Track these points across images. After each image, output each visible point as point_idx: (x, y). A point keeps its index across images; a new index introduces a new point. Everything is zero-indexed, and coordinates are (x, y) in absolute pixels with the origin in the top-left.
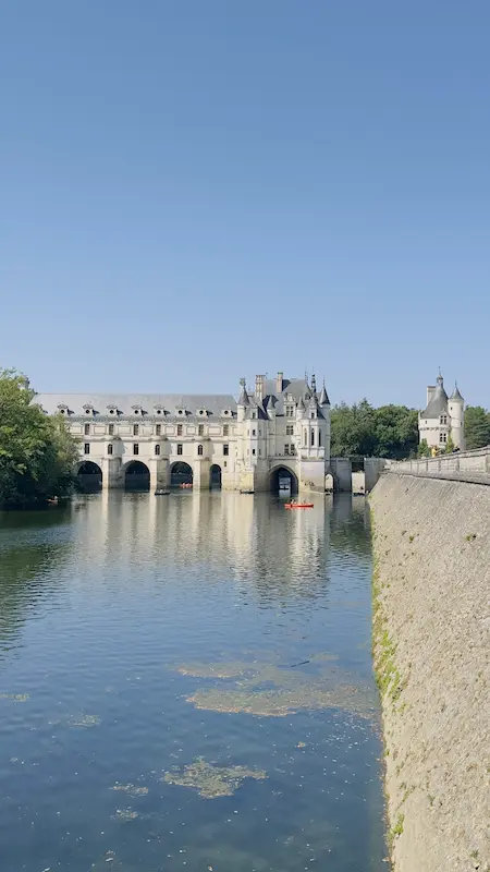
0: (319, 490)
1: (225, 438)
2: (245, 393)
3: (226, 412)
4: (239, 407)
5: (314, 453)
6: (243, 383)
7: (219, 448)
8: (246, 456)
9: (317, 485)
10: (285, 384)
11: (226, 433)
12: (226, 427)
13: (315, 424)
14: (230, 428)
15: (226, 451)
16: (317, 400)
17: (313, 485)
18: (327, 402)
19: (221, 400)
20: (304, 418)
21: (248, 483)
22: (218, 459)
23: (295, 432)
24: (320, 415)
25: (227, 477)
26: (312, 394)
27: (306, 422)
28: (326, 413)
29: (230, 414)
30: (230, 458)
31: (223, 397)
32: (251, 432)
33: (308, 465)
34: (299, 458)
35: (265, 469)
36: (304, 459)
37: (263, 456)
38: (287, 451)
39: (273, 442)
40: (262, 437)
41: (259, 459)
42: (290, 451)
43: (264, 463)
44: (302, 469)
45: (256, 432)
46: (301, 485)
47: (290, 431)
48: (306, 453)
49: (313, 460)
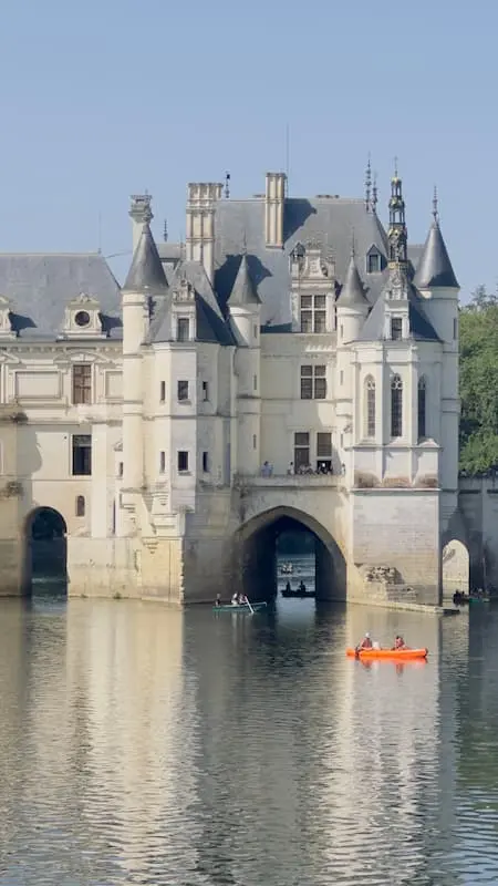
0: (419, 595)
1: (80, 413)
2: (151, 249)
3: (82, 319)
4: (128, 297)
5: (401, 466)
6: (143, 211)
7: (56, 449)
8: (156, 477)
9: (410, 578)
10: (295, 214)
11: (81, 393)
12: (81, 373)
13: (406, 360)
14: (97, 378)
15: (81, 461)
16: (409, 273)
17: (396, 578)
18: (445, 278)
19: (57, 271)
20: (363, 336)
21: (165, 567)
22: (52, 487)
23: (335, 387)
24: (422, 328)
25: (84, 551)
26: (392, 251)
27: (371, 354)
28: (442, 320)
29: (96, 323)
30: (97, 487)
31: (72, 262)
32: (172, 390)
33: (379, 509)
34: (347, 480)
35: (224, 524)
36: (365, 485)
37: (215, 475)
38: (301, 457)
39: (254, 425)
40: (213, 407)
41: (202, 486)
42: (315, 457)
43: (222, 502)
44: (359, 522)
45: (193, 461)
46: (355, 579)
47: (313, 385)
48: (372, 464)
49: (399, 488)
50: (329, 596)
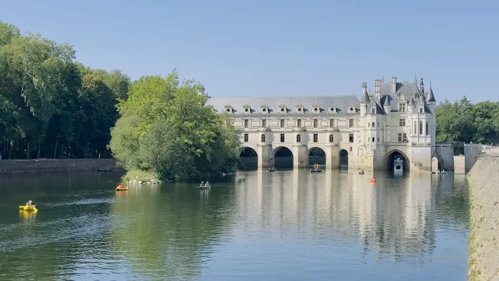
0: (426, 169)
1: (351, 129)
2: (367, 93)
3: (351, 109)
4: (361, 105)
5: (422, 141)
6: (365, 86)
7: (346, 137)
8: (367, 143)
9: (424, 165)
10: (398, 86)
11: (351, 125)
12: (351, 121)
13: (423, 118)
14: (355, 122)
15: (351, 139)
16: (424, 98)
17: (421, 165)
18: (433, 99)
19: (346, 99)
20: (414, 113)
21: (369, 163)
22: (345, 145)
23: (407, 124)
24: (427, 110)
25: (352, 158)
26: (421, 94)
27: (415, 116)
28: (432, 109)
29: (354, 110)
30: (355, 145)
31: (349, 97)
32: (371, 124)
33: (417, 150)
34: (410, 144)
35: (382, 153)
36: (414, 145)
37: (380, 143)
38: (400, 139)
39: (389, 131)
40: (380, 128)
41: (378, 145)
42: (403, 138)
43: (382, 149)
44: (412, 153)
45: (375, 125)
46: (412, 166)
47: (402, 123)
48: (416, 140)
49: (421, 146)
50: (406, 170)
